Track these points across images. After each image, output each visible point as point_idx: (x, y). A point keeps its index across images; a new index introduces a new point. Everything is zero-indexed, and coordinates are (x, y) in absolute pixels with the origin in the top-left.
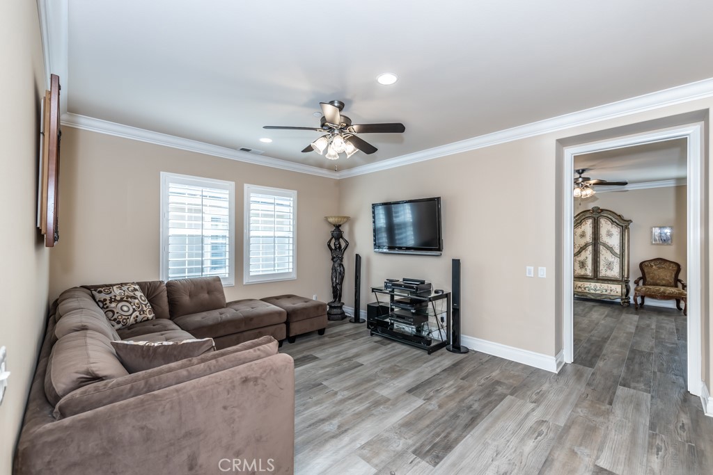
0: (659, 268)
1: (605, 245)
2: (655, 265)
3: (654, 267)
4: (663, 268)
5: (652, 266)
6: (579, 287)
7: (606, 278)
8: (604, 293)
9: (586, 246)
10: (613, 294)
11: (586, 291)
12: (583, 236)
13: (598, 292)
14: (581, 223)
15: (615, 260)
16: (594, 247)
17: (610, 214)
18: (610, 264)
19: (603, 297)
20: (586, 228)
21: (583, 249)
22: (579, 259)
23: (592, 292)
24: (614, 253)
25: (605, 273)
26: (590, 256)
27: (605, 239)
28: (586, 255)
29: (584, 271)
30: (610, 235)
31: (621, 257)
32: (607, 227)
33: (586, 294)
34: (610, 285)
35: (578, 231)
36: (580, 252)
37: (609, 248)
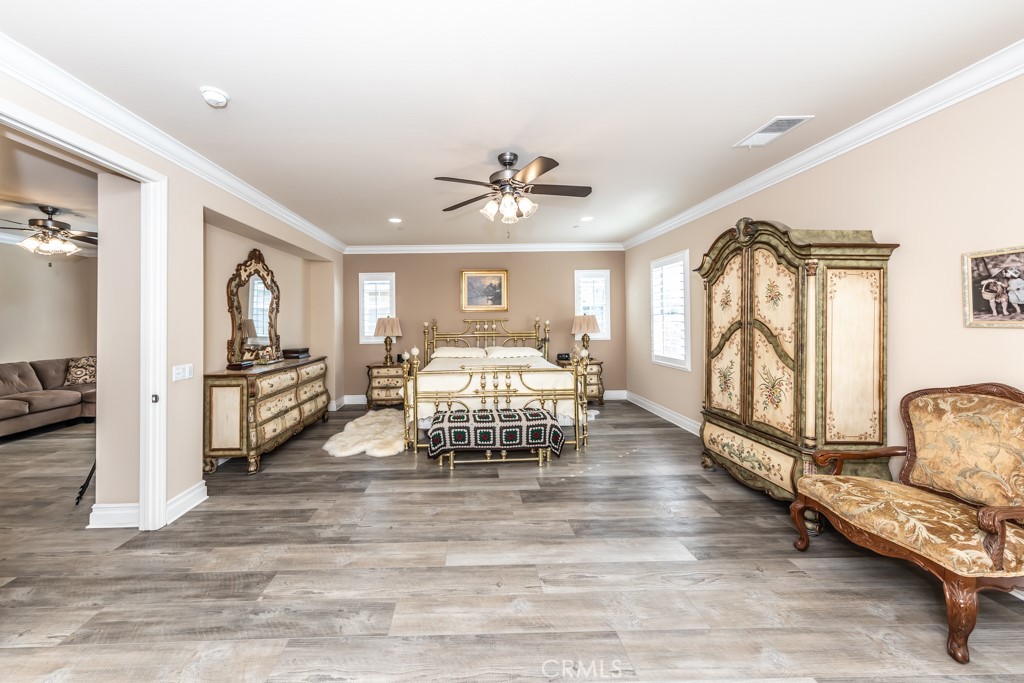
0: (973, 425)
1: (764, 328)
3: (948, 417)
4: (984, 427)
5: (941, 411)
6: (714, 441)
7: (765, 429)
8: (758, 472)
9: (731, 331)
10: (775, 480)
11: (726, 455)
12: (726, 303)
13: (747, 465)
14: (723, 267)
15: (785, 376)
16: (743, 333)
17: (772, 234)
18: (773, 387)
19: (759, 484)
20: (731, 281)
21: (726, 338)
22: (720, 365)
23: (736, 460)
24: (782, 355)
25: (763, 412)
26: (737, 360)
27: (764, 310)
28: (731, 356)
29: (728, 400)
30: (774, 298)
31: (798, 366)
32: (769, 272)
33: (728, 464)
34: (770, 453)
35: (719, 291)
36: (721, 347)
37: (772, 338)
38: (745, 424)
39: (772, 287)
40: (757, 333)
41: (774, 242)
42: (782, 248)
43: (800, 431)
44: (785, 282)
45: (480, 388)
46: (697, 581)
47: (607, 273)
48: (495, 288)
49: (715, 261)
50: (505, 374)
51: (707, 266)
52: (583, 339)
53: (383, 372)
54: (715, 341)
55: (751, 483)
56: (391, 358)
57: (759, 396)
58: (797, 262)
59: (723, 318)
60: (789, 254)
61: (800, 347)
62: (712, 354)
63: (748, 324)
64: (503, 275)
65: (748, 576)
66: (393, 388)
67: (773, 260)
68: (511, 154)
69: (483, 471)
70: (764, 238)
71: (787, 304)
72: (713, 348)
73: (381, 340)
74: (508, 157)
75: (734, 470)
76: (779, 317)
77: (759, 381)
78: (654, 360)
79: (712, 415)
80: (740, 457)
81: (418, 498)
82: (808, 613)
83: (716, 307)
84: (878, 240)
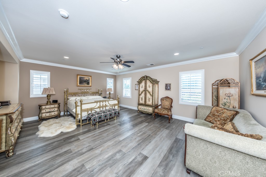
0: (166, 101)
1: (148, 91)
2: (165, 99)
3: (165, 100)
4: (167, 101)
5: (164, 100)
6: (140, 108)
7: (148, 105)
8: (147, 111)
9: (143, 91)
10: (150, 111)
11: (142, 110)
12: (142, 87)
13: (146, 111)
14: (141, 82)
15: (151, 97)
16: (145, 92)
17: (149, 78)
18: (149, 99)
19: (147, 113)
20: (143, 84)
21: (142, 92)
22: (141, 97)
23: (144, 110)
24: (150, 95)
25: (148, 103)
26: (144, 96)
27: (148, 88)
28: (143, 95)
29: (142, 102)
30: (149, 87)
31: (153, 96)
32: (149, 83)
33: (142, 111)
34: (149, 108)
35: (141, 85)
36: (141, 94)
37: (149, 92)
38: (145, 105)
39: (149, 85)
40: (147, 92)
41: (150, 79)
42: (151, 80)
43: (153, 104)
44: (151, 85)
45: (99, 106)
46: (151, 126)
47: (113, 79)
48: (88, 80)
49: (140, 81)
50: (105, 102)
51: (139, 81)
52: (109, 93)
53: (47, 107)
54: (140, 93)
55: (146, 113)
56: (50, 102)
57: (147, 100)
58: (153, 82)
59: (142, 89)
60: (152, 81)
61: (153, 93)
62: (139, 95)
63: (145, 90)
64: (90, 77)
65: (154, 123)
66: (53, 112)
67: (149, 82)
68: (119, 56)
69: (105, 124)
70: (148, 79)
71: (151, 88)
72: (140, 94)
73: (45, 96)
74: (118, 56)
75: (143, 112)
76: (150, 89)
77: (147, 98)
78: (123, 97)
79: (139, 104)
80: (145, 110)
81: (98, 134)
82: (160, 124)
83: (140, 88)
84: (158, 81)
